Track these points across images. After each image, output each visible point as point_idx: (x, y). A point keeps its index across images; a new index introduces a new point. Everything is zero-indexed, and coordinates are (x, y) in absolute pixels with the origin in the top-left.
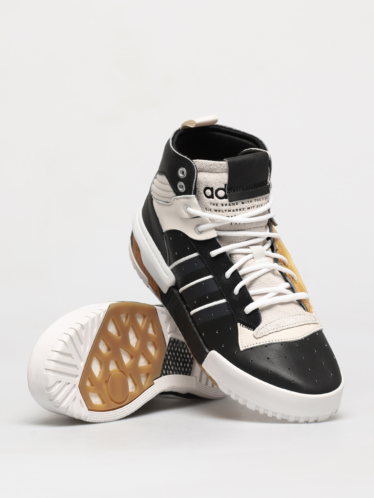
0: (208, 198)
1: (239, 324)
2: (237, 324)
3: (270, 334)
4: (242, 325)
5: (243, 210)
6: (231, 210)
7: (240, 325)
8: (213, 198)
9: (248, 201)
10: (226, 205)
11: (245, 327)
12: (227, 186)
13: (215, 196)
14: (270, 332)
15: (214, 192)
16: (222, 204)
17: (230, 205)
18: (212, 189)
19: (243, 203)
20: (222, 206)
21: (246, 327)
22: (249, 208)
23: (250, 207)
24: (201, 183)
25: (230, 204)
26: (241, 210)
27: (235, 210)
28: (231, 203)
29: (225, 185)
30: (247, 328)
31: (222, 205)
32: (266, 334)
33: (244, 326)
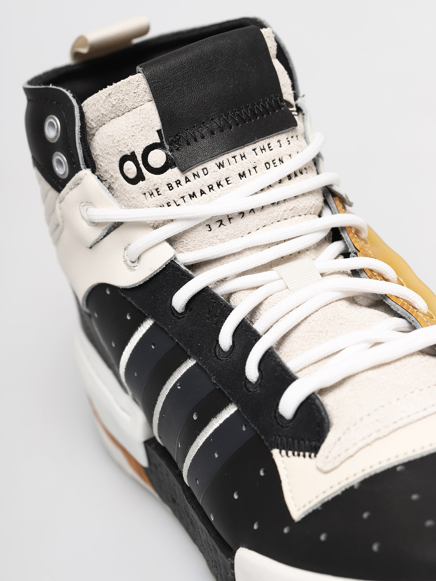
0: (135, 184)
1: (275, 452)
2: (271, 455)
3: (361, 449)
4: (284, 452)
5: (228, 184)
6: (195, 192)
7: (280, 453)
8: (143, 179)
9: (234, 157)
10: (178, 183)
11: (294, 454)
12: (162, 133)
13: (144, 171)
14: (361, 444)
15: (140, 162)
16: (168, 185)
17: (187, 180)
18: (132, 157)
19: (221, 165)
20: (170, 190)
21: (296, 453)
22: (242, 175)
23: (243, 172)
24: (108, 153)
25: (186, 178)
26: (221, 183)
27: (206, 190)
28: (189, 175)
29: (159, 132)
30: (299, 455)
31: (169, 187)
32: (351, 452)
33: (290, 453)
